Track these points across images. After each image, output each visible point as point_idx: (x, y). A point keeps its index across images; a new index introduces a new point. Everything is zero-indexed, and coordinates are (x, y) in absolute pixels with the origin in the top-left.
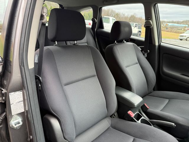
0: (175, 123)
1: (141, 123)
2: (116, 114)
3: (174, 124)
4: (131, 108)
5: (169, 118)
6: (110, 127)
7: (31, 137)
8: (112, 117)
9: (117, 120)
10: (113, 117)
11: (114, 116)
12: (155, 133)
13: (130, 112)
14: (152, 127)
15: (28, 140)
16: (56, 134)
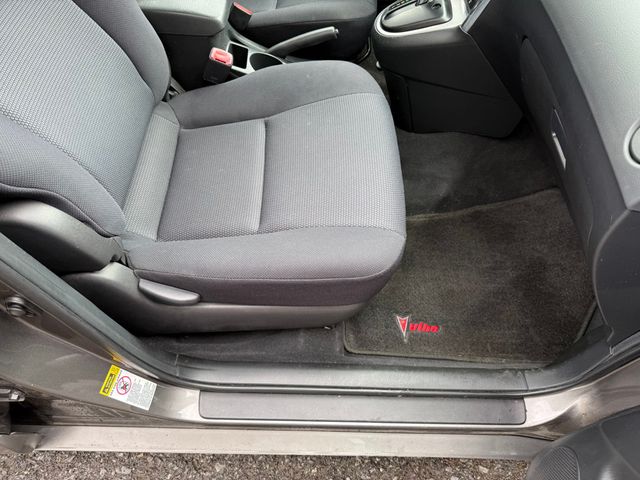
0: (335, 25)
2: (174, 84)
3: (332, 28)
4: (212, 36)
5: (314, 19)
6: (182, 130)
8: (168, 97)
9: (187, 100)
10: (171, 97)
11: (170, 92)
12: (308, 76)
13: (217, 52)
14: (285, 66)
15: (14, 313)
16: (76, 243)
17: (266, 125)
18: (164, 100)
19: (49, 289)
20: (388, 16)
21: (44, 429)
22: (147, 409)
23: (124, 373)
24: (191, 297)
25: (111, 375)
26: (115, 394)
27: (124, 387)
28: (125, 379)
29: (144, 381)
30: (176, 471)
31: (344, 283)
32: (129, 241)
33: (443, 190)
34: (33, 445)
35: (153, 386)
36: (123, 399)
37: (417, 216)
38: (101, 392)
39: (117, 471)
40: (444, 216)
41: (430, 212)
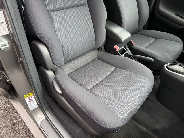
1: (124, 56)
2: (103, 48)
3: (153, 59)
5: (150, 54)
6: (96, 58)
7: (21, 59)
8: (99, 50)
9: (103, 53)
10: (100, 50)
12: (134, 65)
13: (117, 47)
14: (133, 60)
15: (18, 61)
16: (45, 59)
17: (115, 69)
18: (98, 49)
19: (27, 62)
20: (171, 65)
21: (14, 96)
22: (31, 110)
23: (33, 97)
24: (60, 92)
25: (30, 94)
26: (27, 100)
27: (30, 100)
28: (32, 98)
29: (36, 103)
30: (31, 135)
31: (93, 120)
32: (61, 71)
33: (158, 127)
34: (10, 98)
35: (37, 106)
36: (28, 102)
37: (143, 127)
38: (24, 96)
39: (22, 122)
40: (153, 135)
41: (149, 130)
